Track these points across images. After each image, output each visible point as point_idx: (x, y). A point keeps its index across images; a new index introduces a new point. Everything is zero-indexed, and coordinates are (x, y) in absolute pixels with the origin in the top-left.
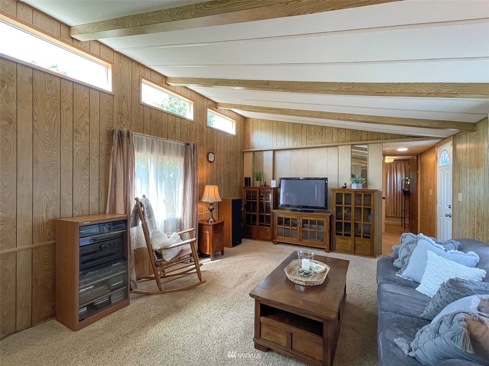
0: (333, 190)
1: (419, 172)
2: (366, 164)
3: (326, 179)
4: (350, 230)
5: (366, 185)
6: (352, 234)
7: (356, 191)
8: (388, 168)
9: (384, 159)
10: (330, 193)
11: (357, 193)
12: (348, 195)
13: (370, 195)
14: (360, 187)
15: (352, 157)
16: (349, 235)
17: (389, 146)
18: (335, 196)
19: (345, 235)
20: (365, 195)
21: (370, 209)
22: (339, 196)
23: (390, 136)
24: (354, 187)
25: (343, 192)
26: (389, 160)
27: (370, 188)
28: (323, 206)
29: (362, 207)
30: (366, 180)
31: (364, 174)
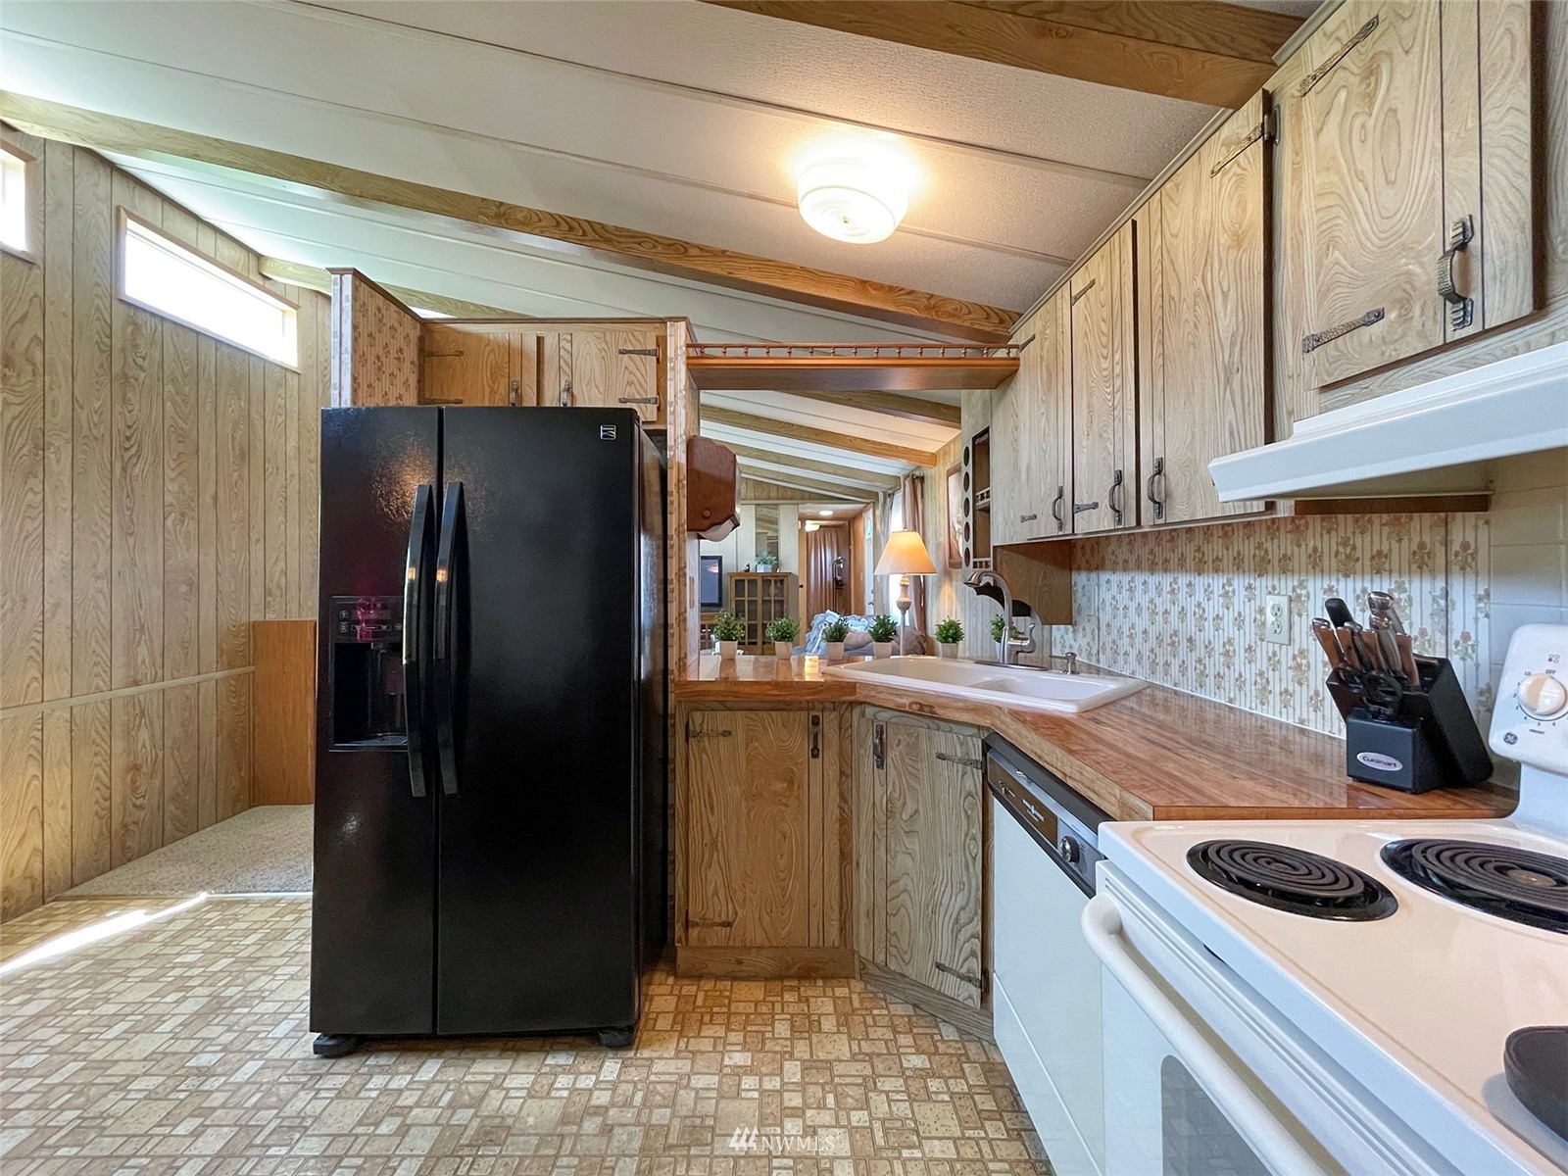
0: (731, 575)
1: (852, 547)
2: (777, 531)
3: (720, 559)
4: (756, 637)
5: (777, 566)
6: (759, 641)
7: (763, 576)
8: (808, 541)
9: (803, 524)
10: (726, 581)
11: (766, 580)
12: (753, 583)
13: (782, 581)
14: (769, 569)
15: (757, 519)
16: (755, 643)
17: (809, 508)
18: (734, 585)
19: (749, 643)
20: (776, 582)
21: (782, 601)
22: (739, 583)
23: (807, 495)
24: (761, 569)
25: (746, 579)
26: (811, 526)
27: (783, 570)
28: (717, 601)
29: (772, 599)
30: (777, 559)
31: (774, 548)
